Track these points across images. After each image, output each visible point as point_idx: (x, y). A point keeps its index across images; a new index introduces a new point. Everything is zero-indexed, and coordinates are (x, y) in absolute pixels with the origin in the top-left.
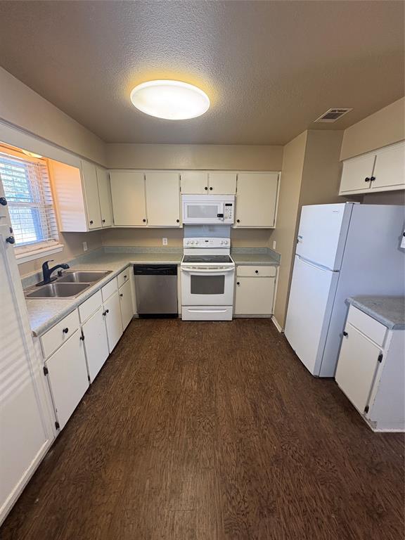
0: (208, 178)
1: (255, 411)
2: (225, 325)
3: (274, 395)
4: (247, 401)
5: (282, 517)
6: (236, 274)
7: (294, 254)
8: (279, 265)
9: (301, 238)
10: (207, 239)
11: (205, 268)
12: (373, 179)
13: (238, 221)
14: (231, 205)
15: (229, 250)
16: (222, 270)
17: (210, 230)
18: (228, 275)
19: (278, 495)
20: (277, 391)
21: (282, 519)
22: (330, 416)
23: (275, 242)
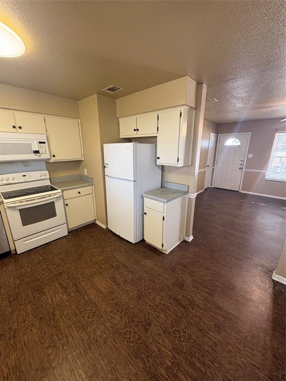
0: (14, 117)
1: (115, 282)
2: (64, 240)
3: (121, 265)
4: (108, 279)
5: (155, 321)
6: (63, 198)
7: (104, 175)
8: (93, 185)
9: (108, 164)
10: (24, 174)
11: (35, 200)
12: (138, 130)
13: (54, 156)
14: (44, 143)
15: (49, 180)
16: (50, 198)
17: (25, 166)
18: (57, 200)
19: (149, 313)
20: (121, 262)
21: (156, 322)
22: (149, 258)
23: (85, 170)
